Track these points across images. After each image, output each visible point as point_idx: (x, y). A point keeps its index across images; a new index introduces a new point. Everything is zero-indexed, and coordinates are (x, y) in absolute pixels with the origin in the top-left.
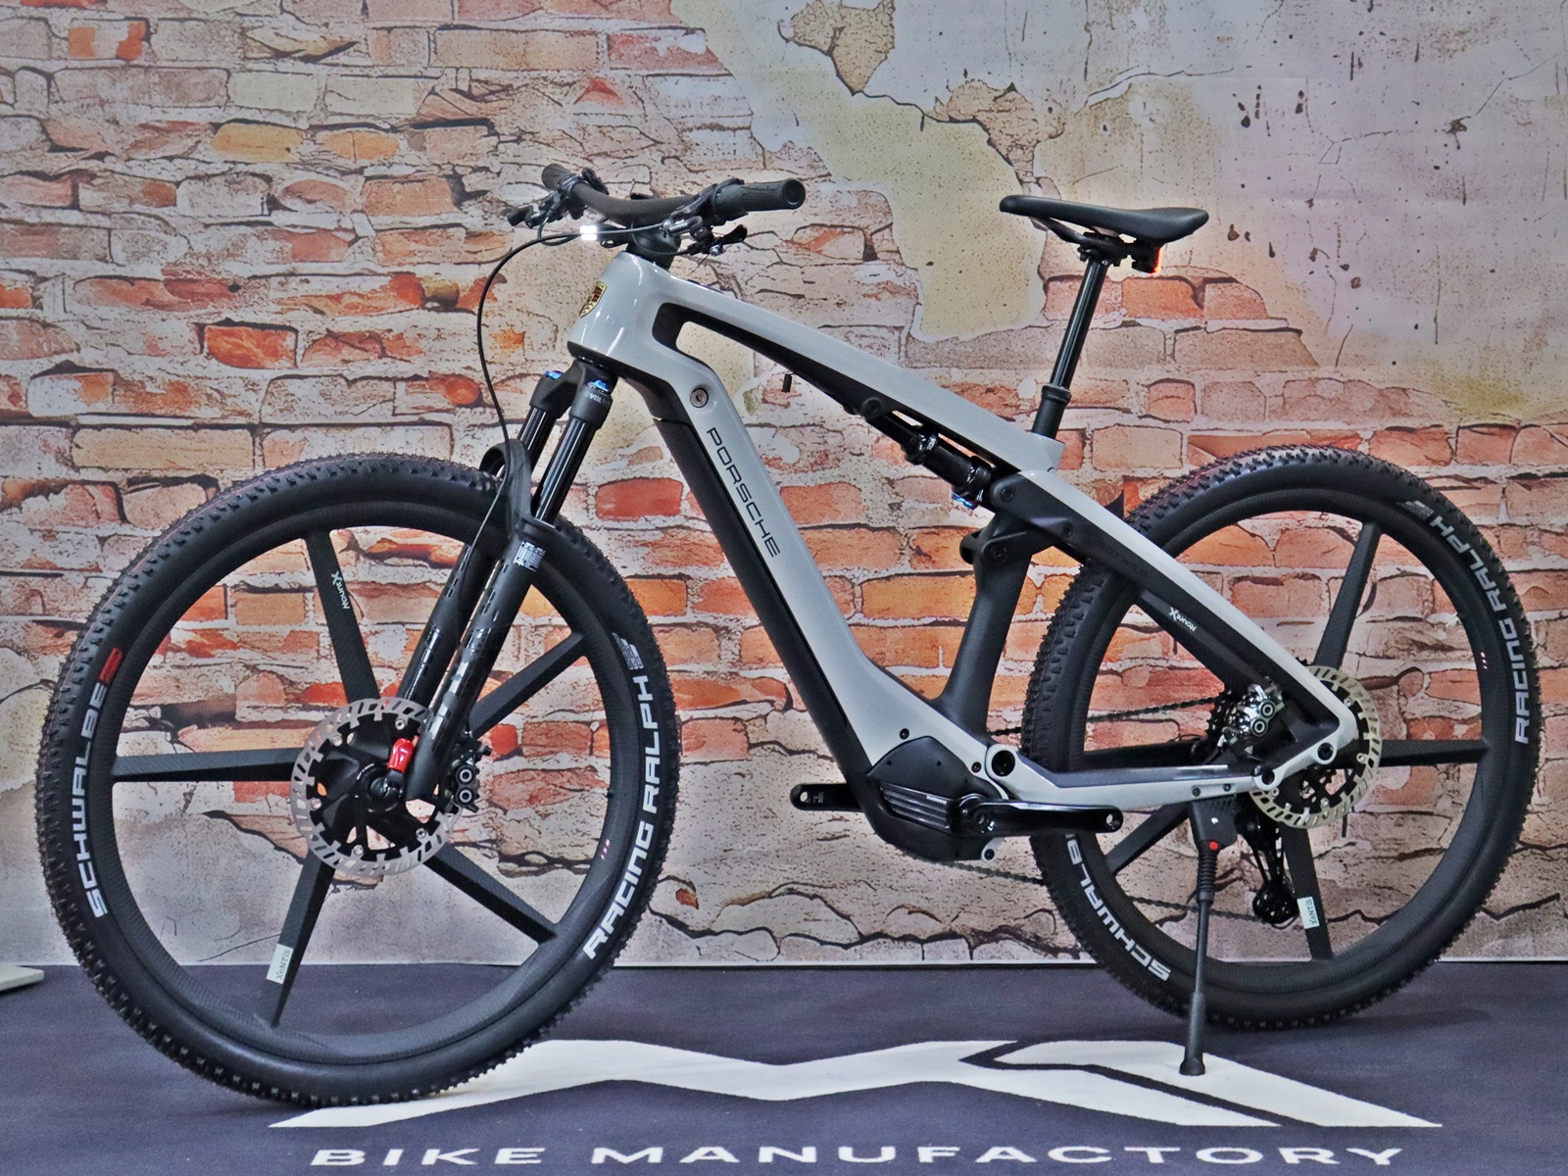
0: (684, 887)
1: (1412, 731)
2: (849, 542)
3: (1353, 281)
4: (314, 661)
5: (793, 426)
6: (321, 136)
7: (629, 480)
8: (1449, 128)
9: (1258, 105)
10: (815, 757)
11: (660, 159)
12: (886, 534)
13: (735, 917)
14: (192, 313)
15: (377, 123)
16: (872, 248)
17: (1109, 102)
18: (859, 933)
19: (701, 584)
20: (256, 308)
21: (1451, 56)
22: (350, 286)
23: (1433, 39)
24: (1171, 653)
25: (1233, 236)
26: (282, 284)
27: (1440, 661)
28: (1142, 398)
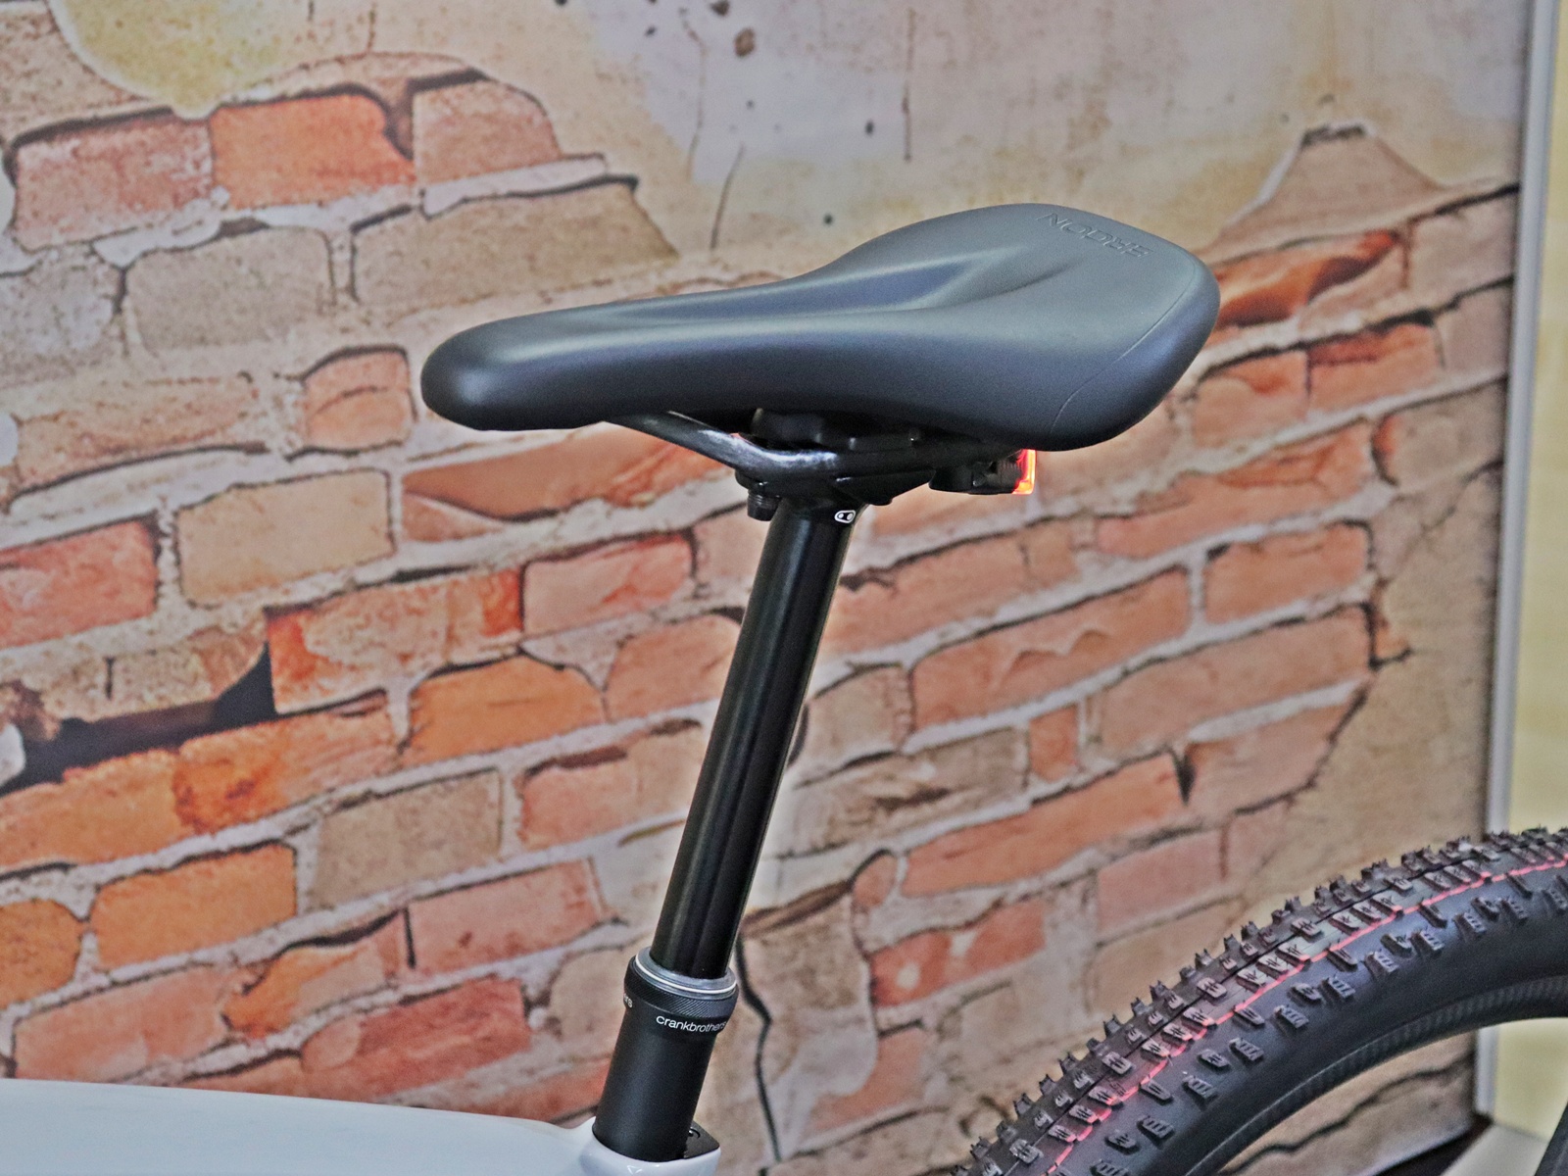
1: (881, 971)
3: (739, 40)
24: (404, 968)
27: (926, 822)
28: (289, 409)
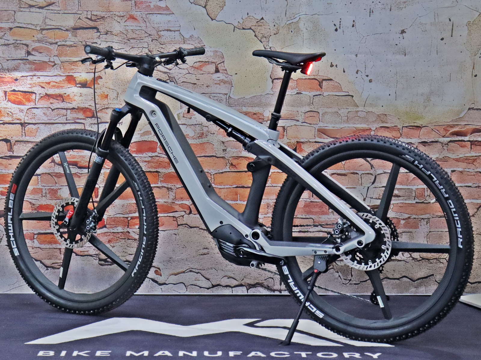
0: (157, 269)
2: (210, 161)
3: (370, 80)
4: (41, 197)
5: (193, 125)
6: (44, 32)
7: (140, 141)
8: (400, 32)
9: (340, 25)
10: (199, 229)
11: (151, 40)
12: (221, 159)
13: (173, 279)
14: (3, 88)
15: (62, 28)
16: (218, 69)
17: (293, 23)
18: (212, 284)
19: (163, 174)
20: (23, 86)
21: (401, 10)
22: (53, 79)
23: (396, 4)
24: (311, 197)
25: (332, 66)
26: (31, 79)
27: (396, 200)
28: (302, 116)
